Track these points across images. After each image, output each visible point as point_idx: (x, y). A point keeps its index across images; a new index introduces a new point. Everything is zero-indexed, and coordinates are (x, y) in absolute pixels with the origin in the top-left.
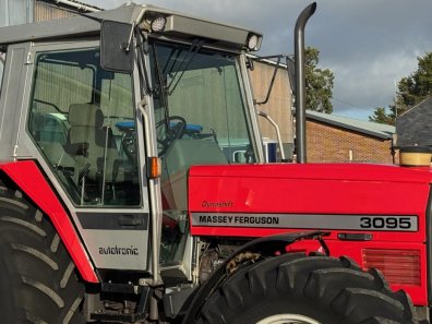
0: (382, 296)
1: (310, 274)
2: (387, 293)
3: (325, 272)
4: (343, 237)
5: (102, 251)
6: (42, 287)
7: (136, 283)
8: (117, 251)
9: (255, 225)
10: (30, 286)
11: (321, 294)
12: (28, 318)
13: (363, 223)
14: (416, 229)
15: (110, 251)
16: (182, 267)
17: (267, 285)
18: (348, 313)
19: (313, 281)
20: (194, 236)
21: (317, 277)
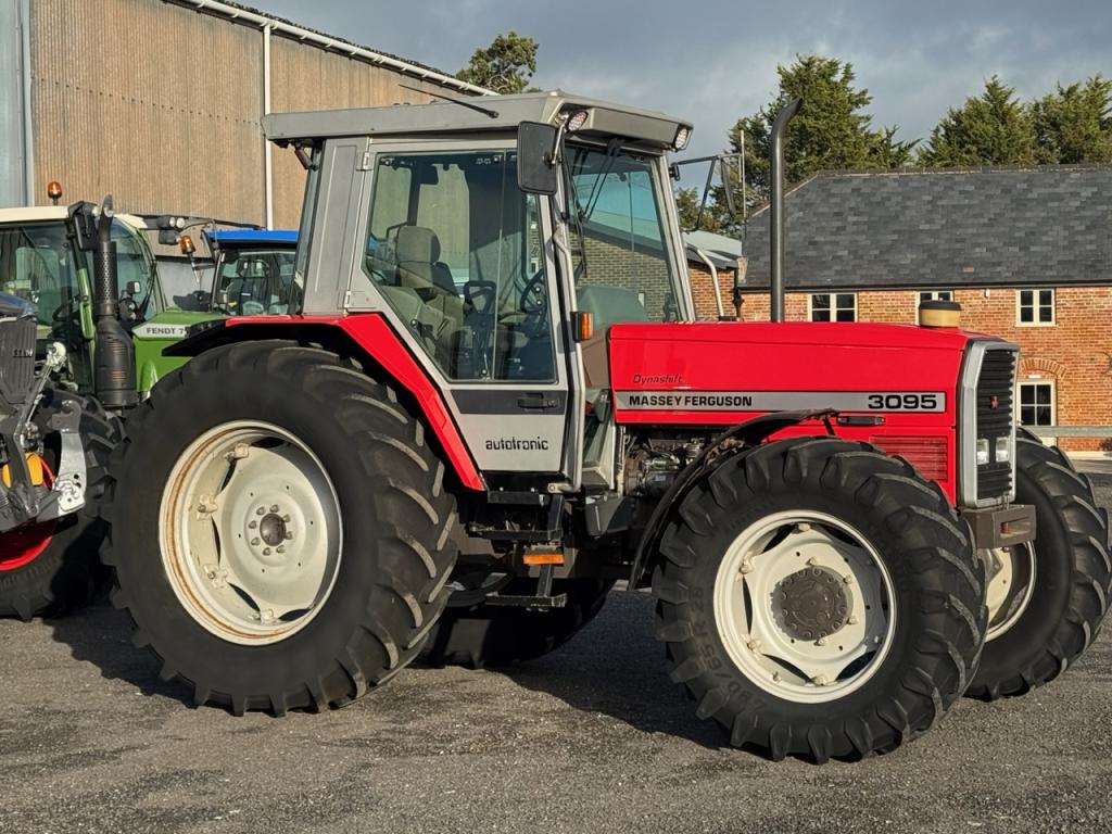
0: (916, 484)
1: (828, 460)
2: (919, 480)
3: (848, 455)
4: (845, 421)
5: (490, 445)
6: (413, 494)
7: (543, 490)
8: (515, 445)
9: (716, 407)
10: (400, 491)
11: (843, 482)
12: (399, 535)
13: (872, 402)
14: (943, 410)
15: (504, 445)
16: (599, 470)
17: (770, 474)
18: (876, 504)
19: (832, 467)
20: (617, 425)
21: (838, 462)
